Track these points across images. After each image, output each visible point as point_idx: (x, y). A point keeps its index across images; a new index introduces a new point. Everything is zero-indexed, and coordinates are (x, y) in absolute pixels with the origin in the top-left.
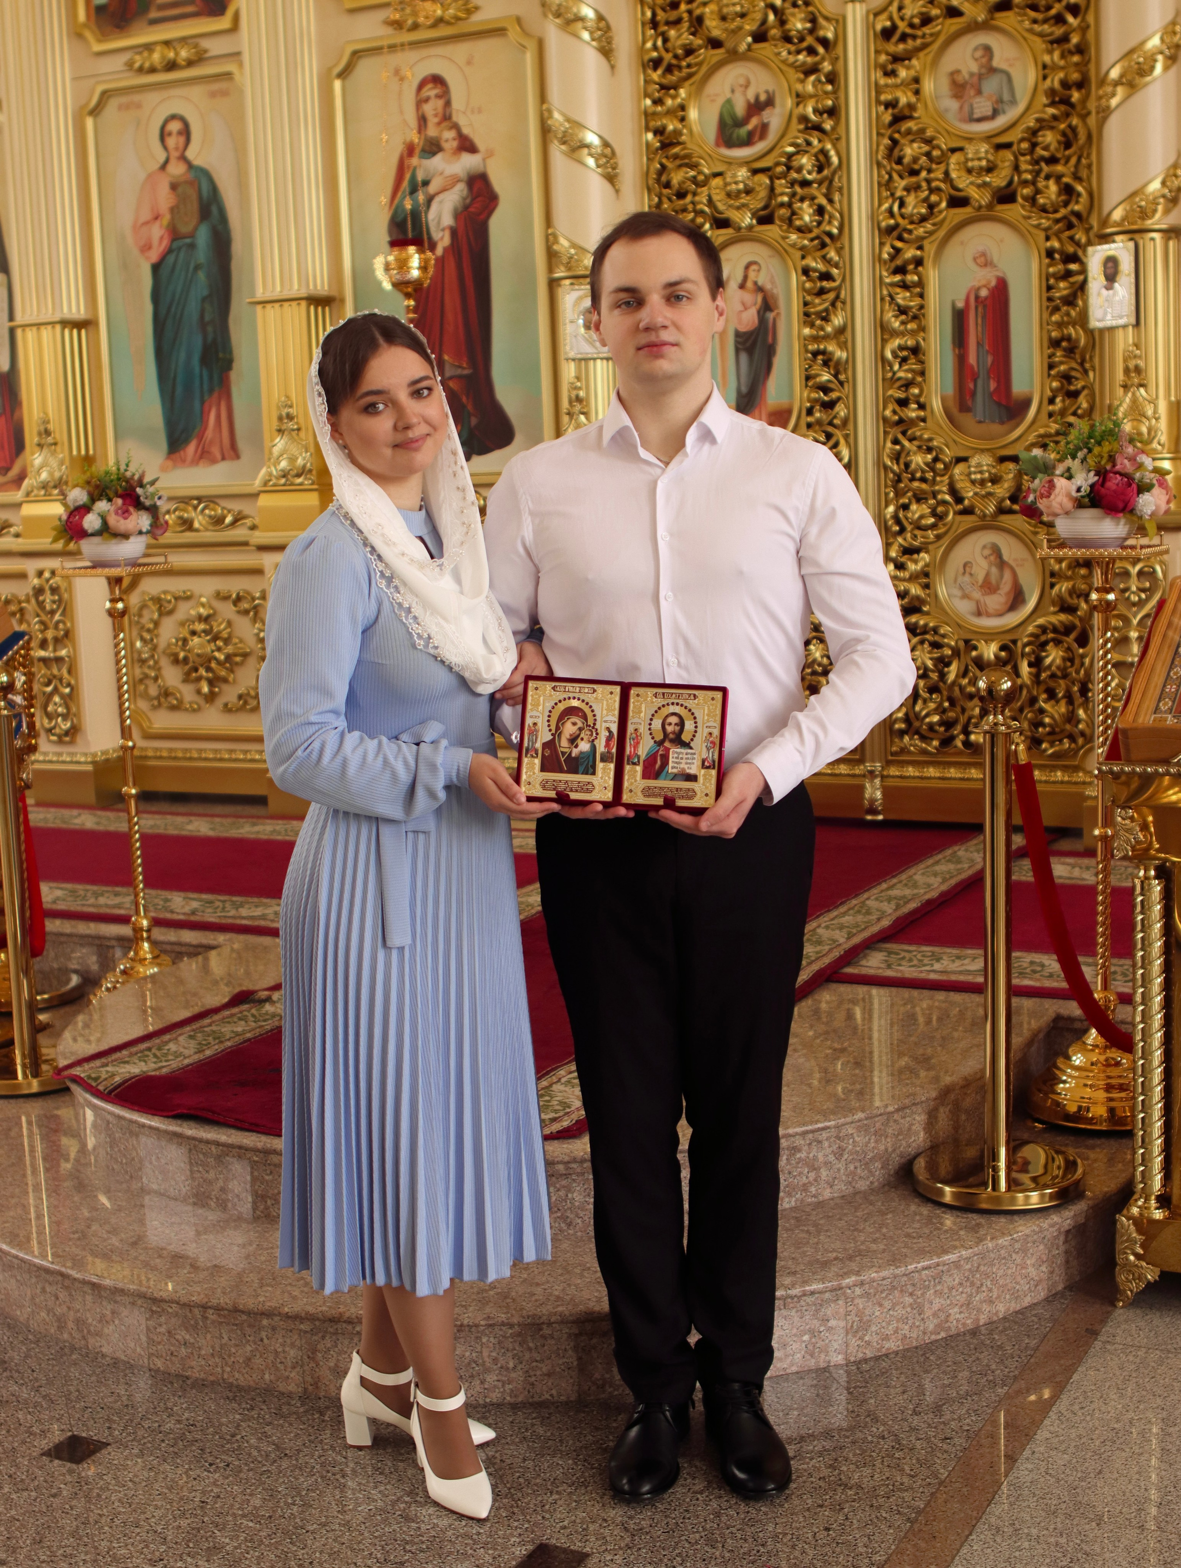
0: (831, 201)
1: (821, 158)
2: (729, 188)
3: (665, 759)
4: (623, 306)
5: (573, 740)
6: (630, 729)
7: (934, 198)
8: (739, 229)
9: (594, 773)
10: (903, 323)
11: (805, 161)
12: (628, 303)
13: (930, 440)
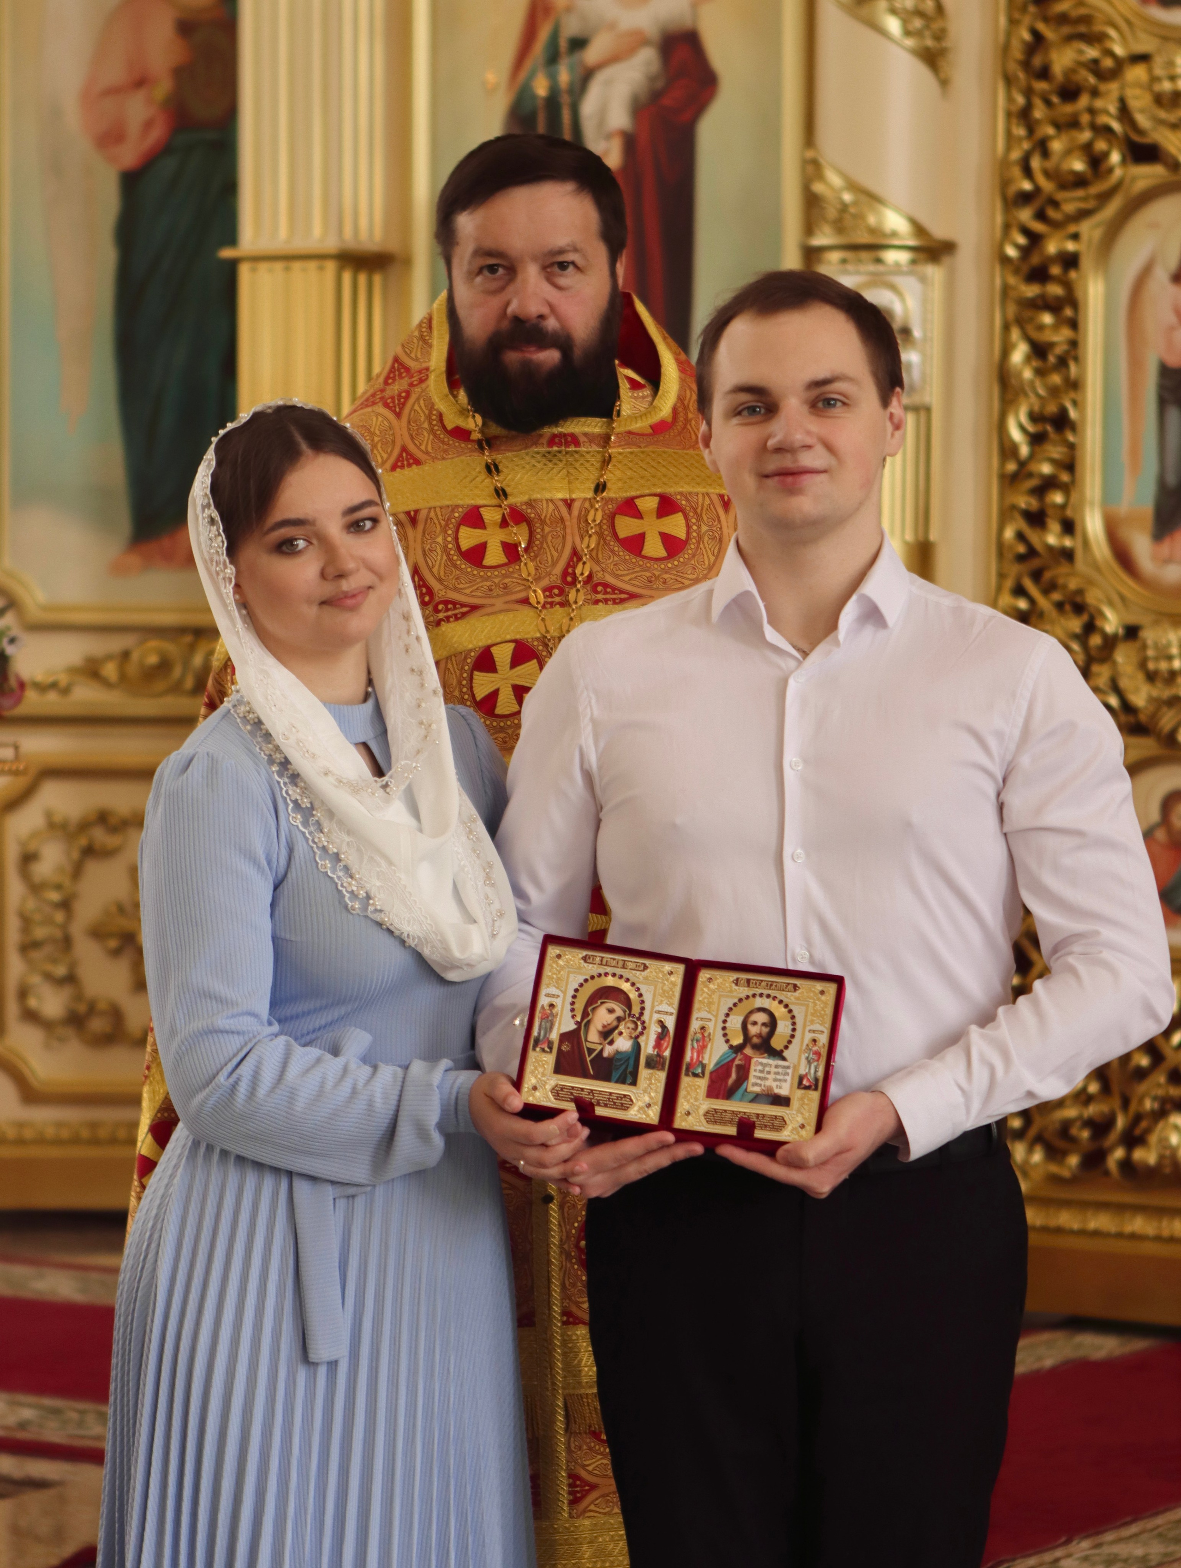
2: (1157, 88)
3: (744, 1072)
4: (745, 414)
5: (607, 1034)
6: (695, 1025)
9: (634, 1083)
12: (752, 410)
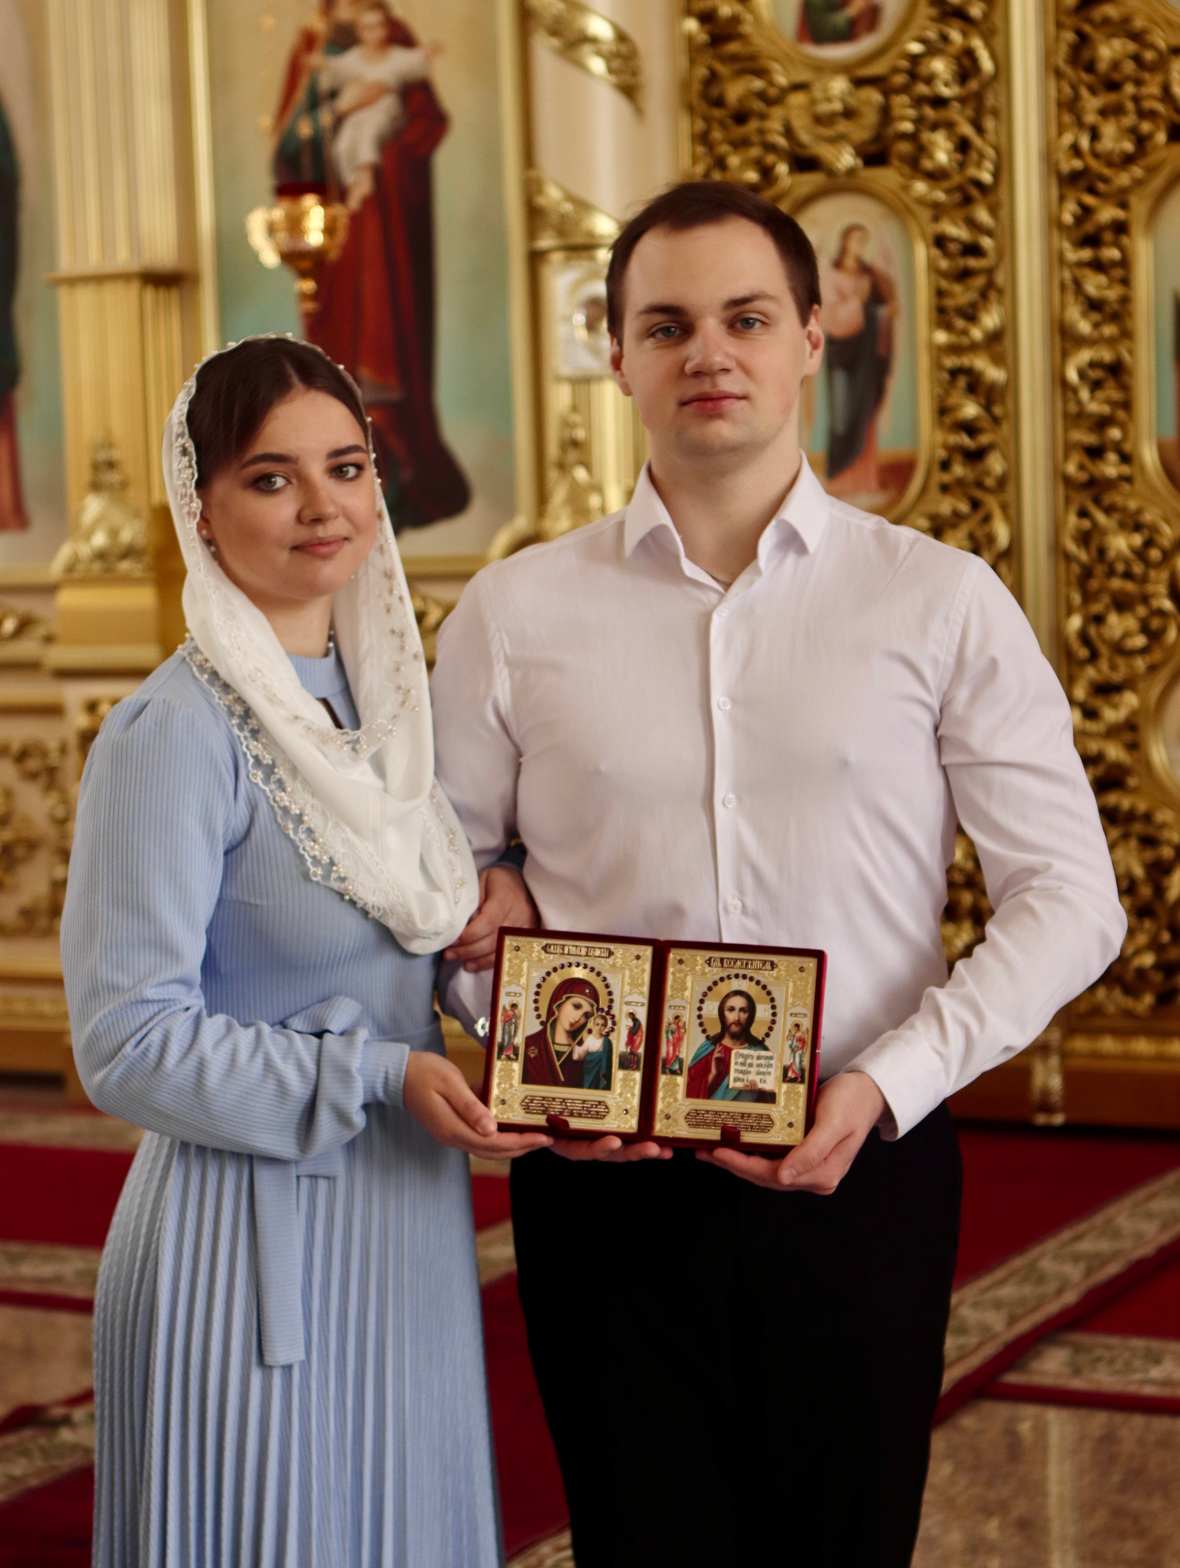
0: (980, 129)
1: (966, 62)
2: (817, 108)
3: (724, 1065)
4: (659, 335)
5: (576, 1033)
6: (668, 1015)
7: (1146, 127)
8: (831, 172)
9: (608, 1087)
10: (1096, 325)
11: (939, 66)
12: (666, 331)
13: (1139, 512)
